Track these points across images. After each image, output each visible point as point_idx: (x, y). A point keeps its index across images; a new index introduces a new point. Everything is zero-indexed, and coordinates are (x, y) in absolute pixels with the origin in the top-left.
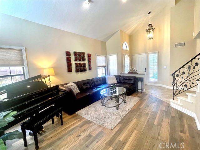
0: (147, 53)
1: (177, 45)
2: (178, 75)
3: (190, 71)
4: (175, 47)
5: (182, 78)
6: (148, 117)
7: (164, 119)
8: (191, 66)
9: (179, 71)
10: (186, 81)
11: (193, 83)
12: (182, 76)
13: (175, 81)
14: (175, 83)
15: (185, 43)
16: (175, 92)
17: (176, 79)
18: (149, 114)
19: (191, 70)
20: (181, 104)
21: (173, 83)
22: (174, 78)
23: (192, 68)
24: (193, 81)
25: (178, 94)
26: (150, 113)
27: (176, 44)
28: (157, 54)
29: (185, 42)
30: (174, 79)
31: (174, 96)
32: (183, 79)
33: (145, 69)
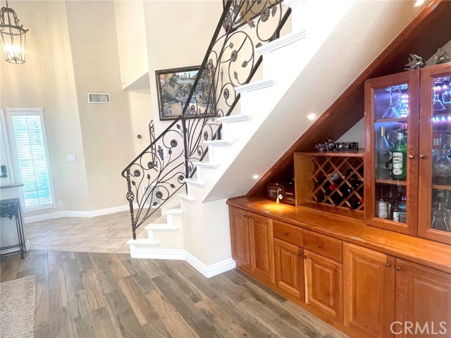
1: (93, 97)
2: (137, 173)
3: (162, 159)
4: (89, 102)
5: (149, 177)
6: (113, 319)
7: (150, 298)
8: (163, 147)
9: (138, 162)
10: (158, 183)
11: (173, 186)
12: (146, 173)
13: (133, 189)
14: (132, 194)
15: (109, 97)
16: (135, 217)
17: (134, 183)
18: (105, 308)
19: (164, 158)
20: (156, 243)
21: (128, 194)
22: (129, 181)
23: (165, 152)
24: (171, 182)
25: (145, 219)
26: (104, 304)
29: (109, 94)
30: (130, 184)
31: (134, 227)
32: (152, 180)
33: (3, 168)
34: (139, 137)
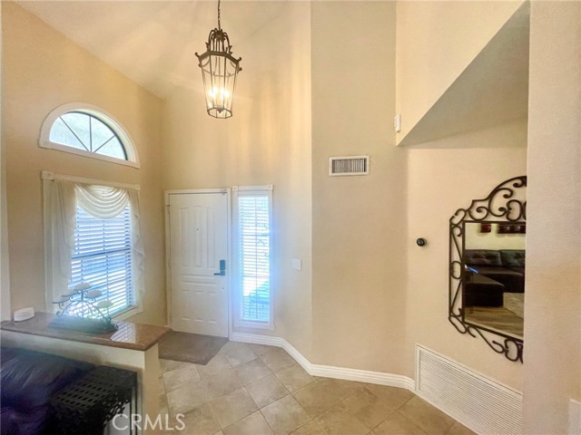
0: (229, 190)
1: (338, 164)
4: (330, 174)
15: (368, 162)
27: (333, 161)
28: (267, 198)
29: (367, 157)
33: (222, 263)
34: (422, 242)
